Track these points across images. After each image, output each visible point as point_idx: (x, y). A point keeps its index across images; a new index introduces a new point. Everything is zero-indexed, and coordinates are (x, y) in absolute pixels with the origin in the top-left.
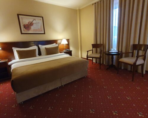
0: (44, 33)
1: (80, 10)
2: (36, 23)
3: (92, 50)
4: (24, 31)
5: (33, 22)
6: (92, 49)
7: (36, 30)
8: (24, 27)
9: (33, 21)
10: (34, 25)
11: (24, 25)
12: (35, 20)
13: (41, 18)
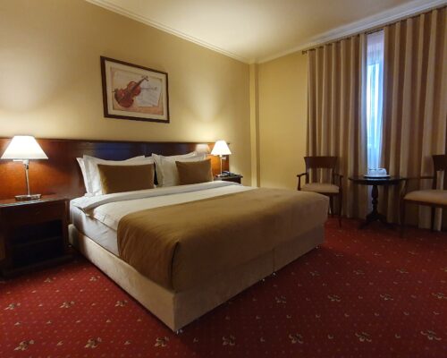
0: (167, 121)
1: (257, 66)
2: (147, 89)
3: (307, 174)
4: (114, 109)
5: (141, 85)
6: (305, 172)
7: (147, 110)
8: (117, 97)
9: (140, 82)
10: (143, 93)
11: (116, 91)
12: (146, 78)
13: (163, 77)
